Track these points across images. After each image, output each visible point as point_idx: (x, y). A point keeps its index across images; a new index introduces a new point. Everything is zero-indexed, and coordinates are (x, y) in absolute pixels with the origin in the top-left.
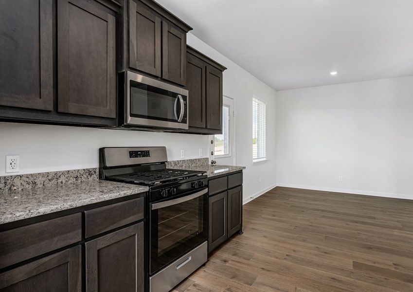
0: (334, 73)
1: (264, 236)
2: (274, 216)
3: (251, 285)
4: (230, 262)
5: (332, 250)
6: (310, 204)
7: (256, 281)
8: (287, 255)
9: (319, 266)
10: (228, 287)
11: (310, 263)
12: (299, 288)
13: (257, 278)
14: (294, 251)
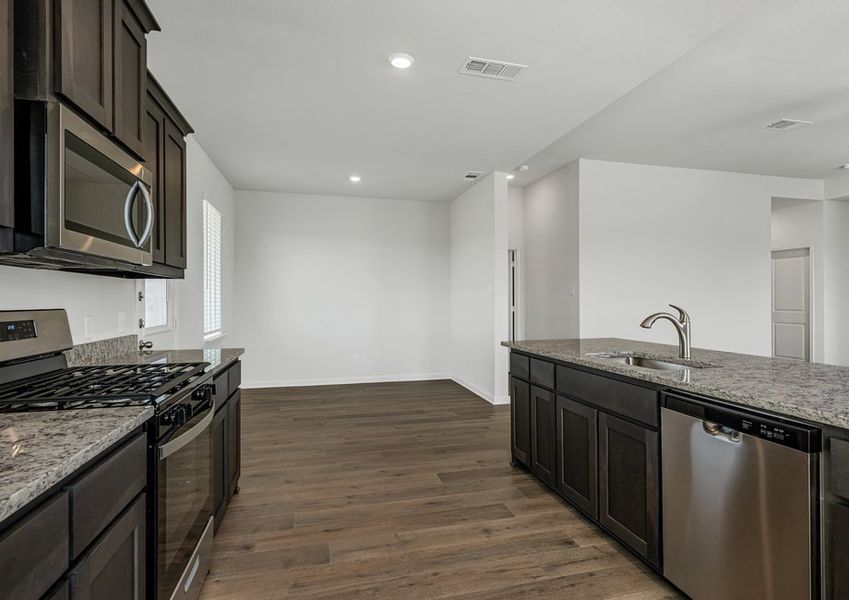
0: (355, 179)
1: (285, 482)
2: (276, 443)
3: (328, 561)
4: (258, 545)
5: (403, 468)
6: (324, 410)
7: (331, 553)
8: (349, 497)
9: (402, 495)
10: (292, 583)
11: (388, 496)
12: (399, 534)
13: (330, 547)
14: (354, 487)
